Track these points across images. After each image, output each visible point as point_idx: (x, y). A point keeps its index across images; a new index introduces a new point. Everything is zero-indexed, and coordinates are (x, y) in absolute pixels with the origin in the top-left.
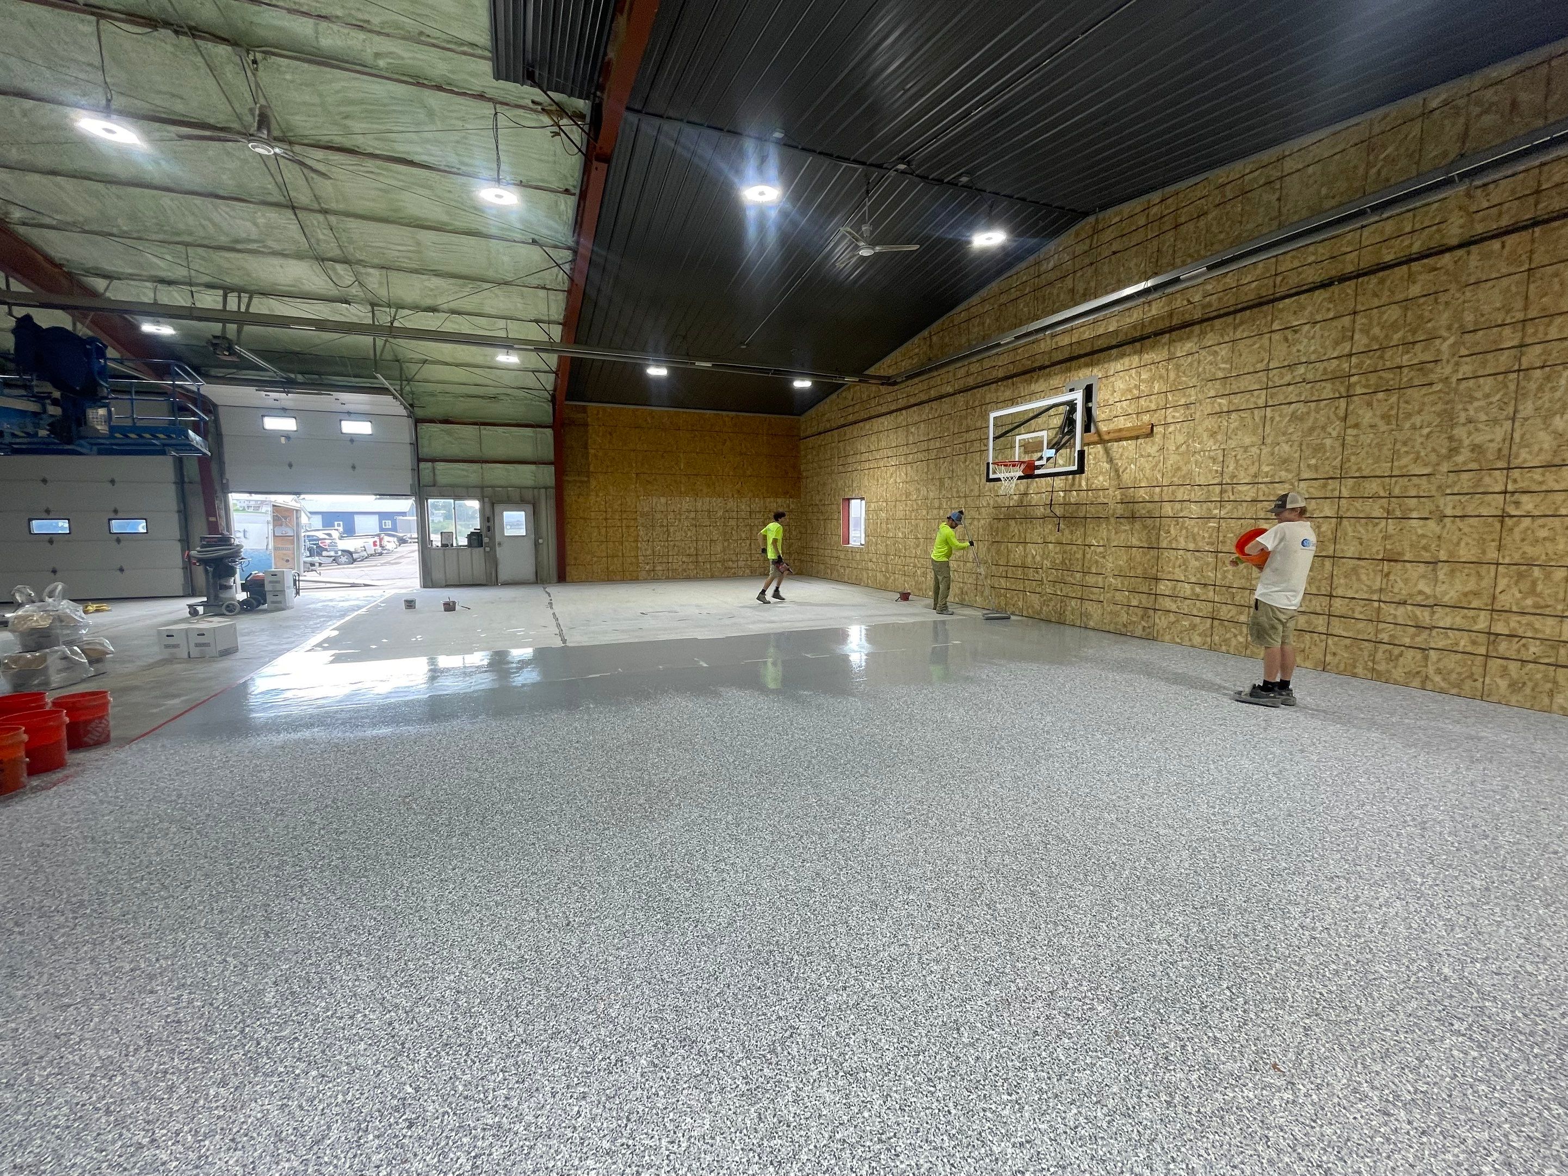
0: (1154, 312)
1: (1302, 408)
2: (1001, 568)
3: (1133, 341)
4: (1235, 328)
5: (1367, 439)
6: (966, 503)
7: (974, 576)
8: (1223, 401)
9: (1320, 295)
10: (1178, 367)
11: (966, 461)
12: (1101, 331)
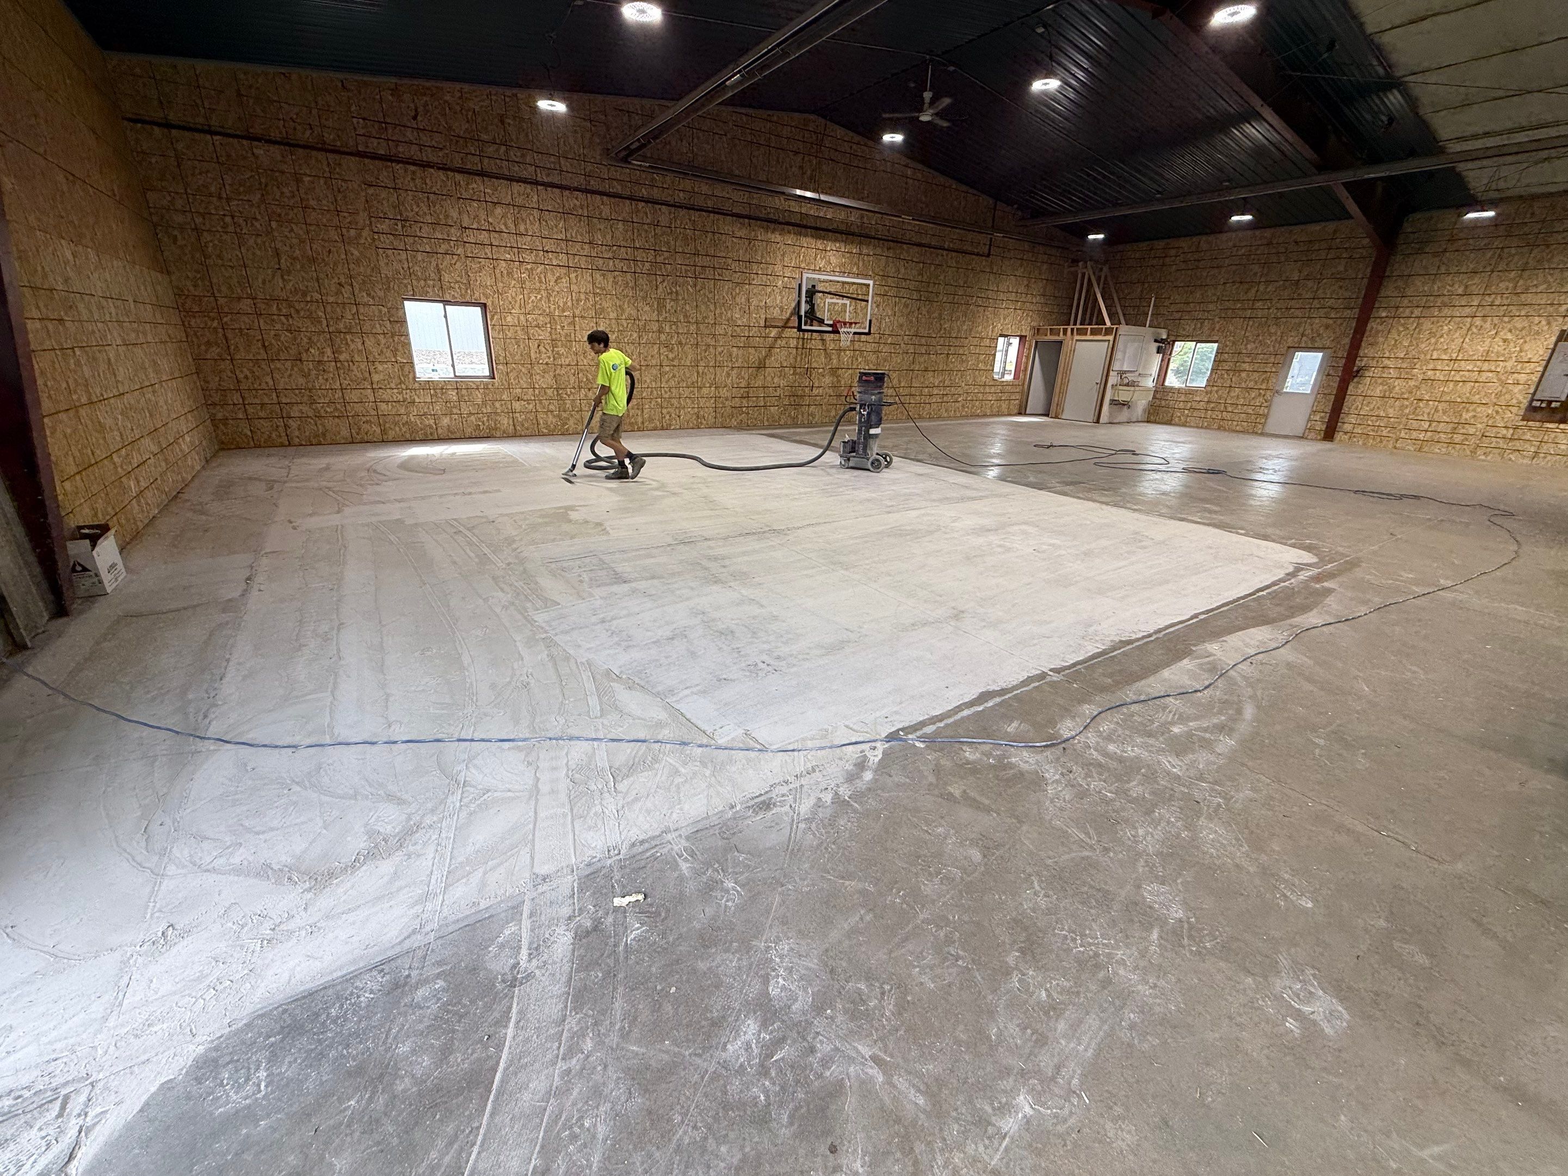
0: (853, 219)
1: (909, 301)
2: (742, 391)
3: (841, 233)
4: (889, 249)
5: (923, 320)
6: (698, 329)
7: (712, 401)
8: (883, 289)
9: (916, 249)
10: (864, 260)
11: (695, 285)
12: (821, 214)
